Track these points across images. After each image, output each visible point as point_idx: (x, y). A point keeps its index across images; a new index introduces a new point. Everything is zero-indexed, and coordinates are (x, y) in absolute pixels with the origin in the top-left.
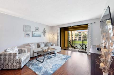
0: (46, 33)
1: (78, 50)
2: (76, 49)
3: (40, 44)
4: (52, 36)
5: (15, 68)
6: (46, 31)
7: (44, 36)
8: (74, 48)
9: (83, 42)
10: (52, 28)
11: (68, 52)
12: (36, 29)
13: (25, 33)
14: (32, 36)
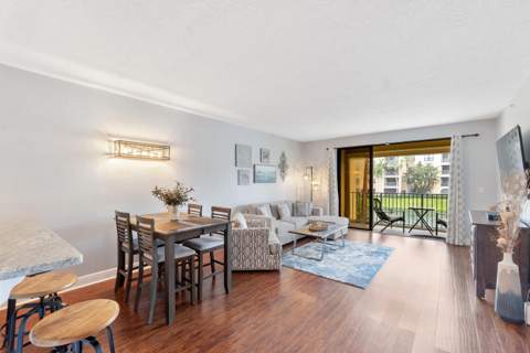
0: (287, 167)
1: (407, 230)
2: (401, 229)
3: (280, 206)
4: (306, 178)
5: (265, 267)
6: (288, 162)
7: (283, 178)
8: (392, 222)
9: (425, 200)
10: (305, 147)
11: (371, 236)
12: (264, 155)
13: (239, 171)
14: (254, 181)
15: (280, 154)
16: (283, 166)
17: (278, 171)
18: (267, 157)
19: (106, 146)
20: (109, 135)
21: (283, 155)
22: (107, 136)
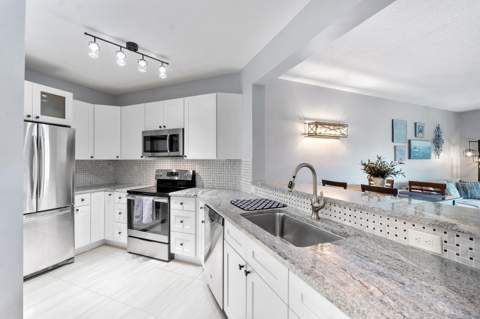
0: (443, 142)
7: (438, 153)
12: (418, 130)
13: (395, 147)
14: (410, 158)
15: (434, 128)
16: (437, 142)
17: (433, 147)
18: (421, 131)
19: (302, 128)
20: (305, 119)
21: (438, 128)
22: (303, 120)
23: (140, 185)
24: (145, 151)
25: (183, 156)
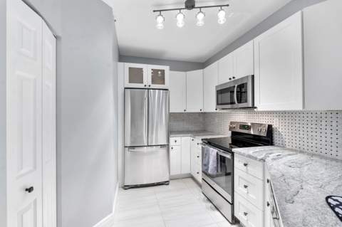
23: (219, 134)
24: (218, 104)
25: (253, 107)
